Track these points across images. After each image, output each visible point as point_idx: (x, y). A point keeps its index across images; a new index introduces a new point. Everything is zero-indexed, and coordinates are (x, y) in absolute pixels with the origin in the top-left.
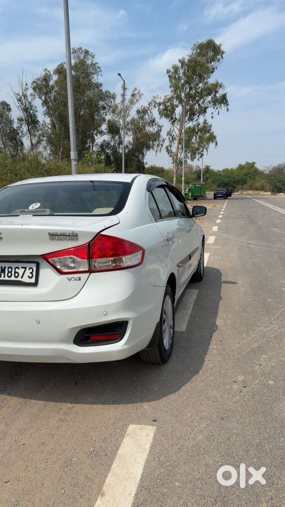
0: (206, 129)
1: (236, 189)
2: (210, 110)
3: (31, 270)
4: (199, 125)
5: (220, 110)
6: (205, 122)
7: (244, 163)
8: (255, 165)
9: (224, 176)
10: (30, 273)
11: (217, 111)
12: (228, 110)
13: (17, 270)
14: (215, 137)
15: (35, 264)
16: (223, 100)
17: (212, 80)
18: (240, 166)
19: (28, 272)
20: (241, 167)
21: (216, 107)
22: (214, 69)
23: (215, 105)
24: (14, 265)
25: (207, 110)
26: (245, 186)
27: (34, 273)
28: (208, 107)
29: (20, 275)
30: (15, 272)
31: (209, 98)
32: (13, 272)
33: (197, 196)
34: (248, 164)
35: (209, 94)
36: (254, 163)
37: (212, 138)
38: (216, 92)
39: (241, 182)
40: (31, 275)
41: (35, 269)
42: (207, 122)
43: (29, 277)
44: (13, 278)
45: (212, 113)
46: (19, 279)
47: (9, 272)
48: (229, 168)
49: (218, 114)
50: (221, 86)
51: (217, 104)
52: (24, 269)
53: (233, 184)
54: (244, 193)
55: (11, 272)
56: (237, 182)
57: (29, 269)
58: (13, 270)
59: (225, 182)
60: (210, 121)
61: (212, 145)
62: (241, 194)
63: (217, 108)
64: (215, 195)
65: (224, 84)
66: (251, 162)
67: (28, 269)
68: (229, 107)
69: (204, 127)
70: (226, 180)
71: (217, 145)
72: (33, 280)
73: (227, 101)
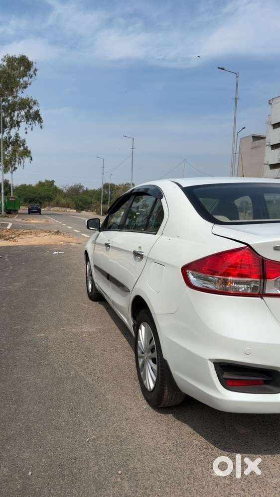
0: (17, 142)
1: (43, 205)
2: (23, 125)
4: (10, 137)
5: (34, 125)
6: (17, 135)
7: (43, 181)
8: (55, 184)
9: (30, 192)
11: (31, 127)
12: (41, 127)
14: (30, 152)
16: (37, 117)
17: (22, 95)
18: (40, 183)
20: (41, 184)
21: (29, 123)
22: (27, 84)
23: (28, 120)
25: (20, 124)
26: (52, 203)
28: (21, 122)
31: (23, 113)
34: (47, 181)
35: (23, 108)
36: (53, 182)
37: (26, 153)
38: (30, 108)
39: (47, 199)
42: (19, 135)
45: (26, 129)
48: (27, 184)
49: (32, 130)
50: (35, 103)
51: (30, 120)
53: (40, 200)
54: (52, 209)
56: (43, 198)
59: (31, 197)
60: (22, 136)
61: (27, 160)
62: (48, 210)
63: (31, 124)
64: (29, 210)
65: (38, 101)
66: (51, 180)
68: (42, 124)
69: (17, 140)
70: (32, 196)
71: (32, 160)
73: (41, 118)
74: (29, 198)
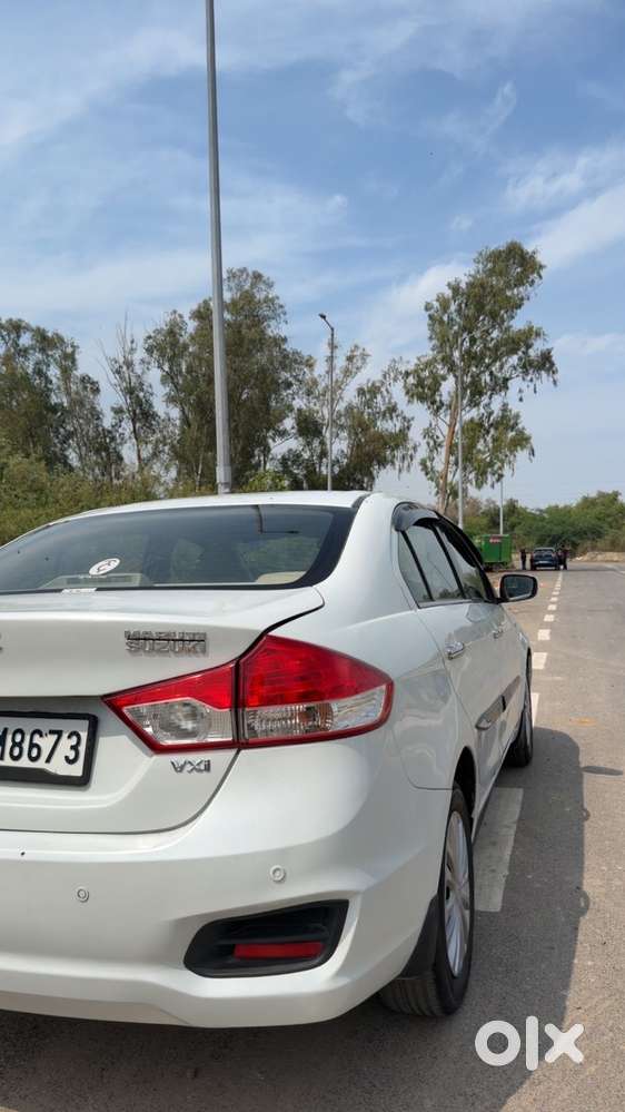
0: (506, 421)
1: (580, 549)
2: (515, 384)
3: (74, 740)
4: (491, 414)
5: (538, 383)
6: (505, 408)
7: (593, 494)
8: (620, 497)
9: (552, 522)
10: (72, 747)
11: (531, 385)
12: (555, 382)
13: (37, 739)
14: (527, 439)
15: (86, 723)
16: (545, 363)
17: (518, 323)
18: (586, 499)
19: (66, 744)
20: (588, 503)
21: (529, 378)
22: (522, 299)
23: (526, 372)
24: (28, 725)
25: (510, 383)
26: (600, 543)
27: (82, 749)
28: (511, 378)
29: (45, 755)
30: (32, 745)
31: (514, 359)
32: (26, 746)
33: (492, 564)
34: (602, 495)
35: (514, 351)
36: (616, 494)
37: (522, 441)
38: (529, 346)
39: (589, 535)
40: (72, 755)
41: (84, 736)
42: (510, 407)
43: (67, 758)
44: (25, 763)
45: (520, 391)
46: (40, 764)
47: (15, 744)
48: (561, 505)
49: (535, 392)
50: (538, 334)
51: (531, 371)
52: (56, 736)
53: (574, 539)
54: (600, 557)
55: (20, 745)
56: (582, 534)
57: (69, 737)
58: (27, 738)
59: (554, 533)
60: (514, 407)
61: (522, 455)
62: (592, 560)
63: (531, 380)
65: (545, 330)
66: (610, 492)
67: (65, 735)
68: (556, 376)
69: (503, 417)
70: (557, 530)
71: (533, 454)
72: (76, 770)
73: (552, 364)
74: (549, 536)
